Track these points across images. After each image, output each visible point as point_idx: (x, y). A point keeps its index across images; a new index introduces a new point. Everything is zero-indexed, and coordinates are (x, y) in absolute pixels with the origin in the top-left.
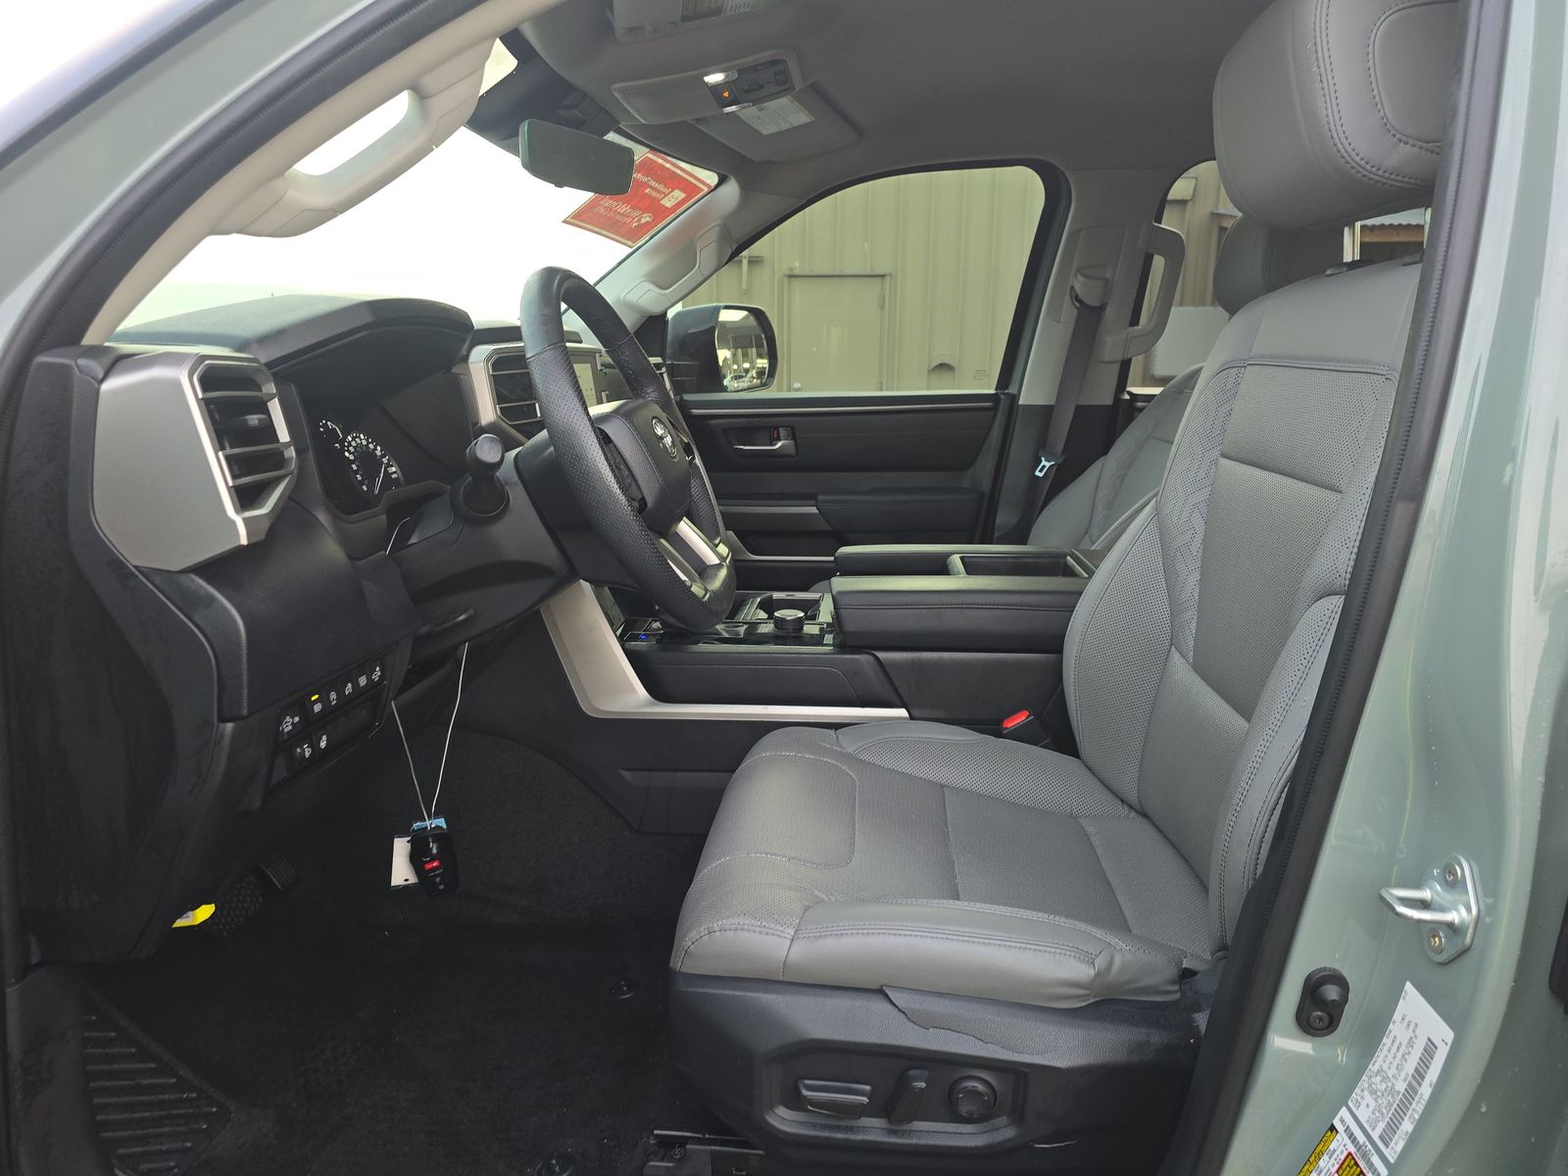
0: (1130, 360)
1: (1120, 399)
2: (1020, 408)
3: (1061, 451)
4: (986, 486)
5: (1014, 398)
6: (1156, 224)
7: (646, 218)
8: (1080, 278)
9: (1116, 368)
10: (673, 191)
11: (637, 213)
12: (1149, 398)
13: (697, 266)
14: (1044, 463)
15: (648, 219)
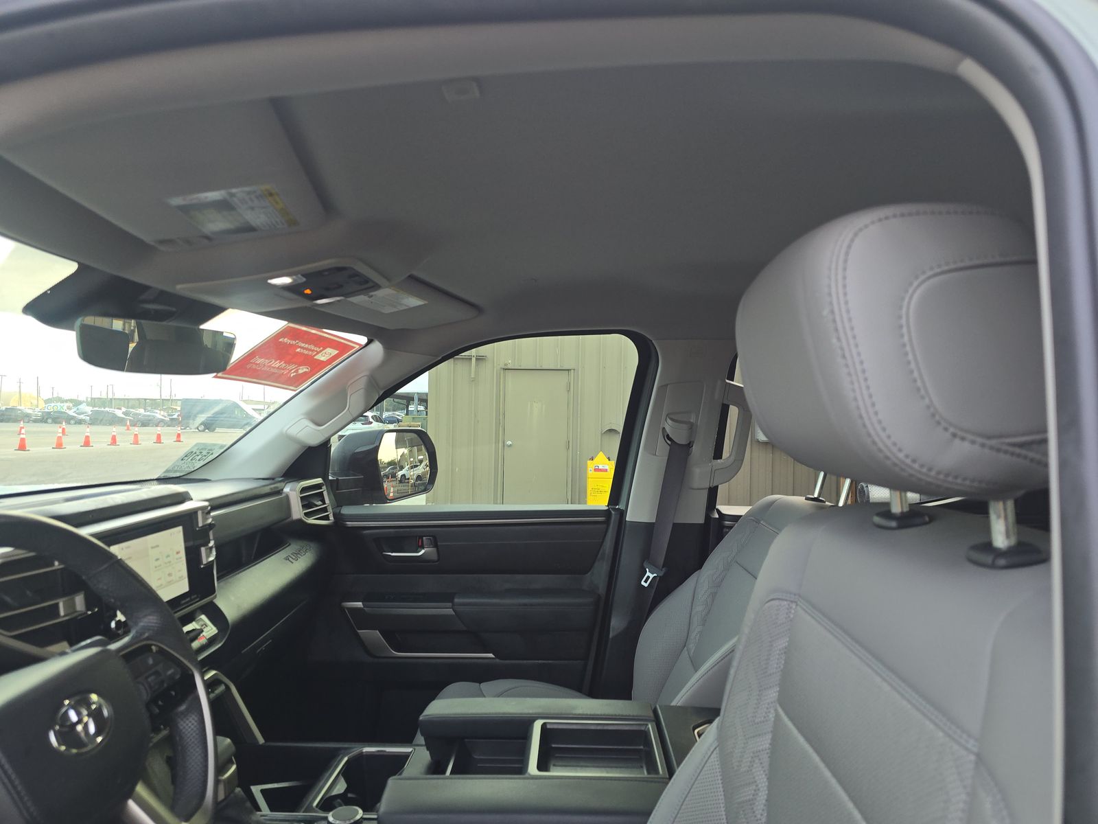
0: (717, 487)
1: (711, 517)
2: (627, 523)
3: (662, 563)
4: (602, 590)
5: (622, 514)
6: (728, 381)
7: (303, 370)
8: (669, 421)
9: (705, 494)
10: (324, 349)
11: (293, 367)
12: (736, 518)
13: (347, 408)
14: (648, 574)
15: (305, 370)
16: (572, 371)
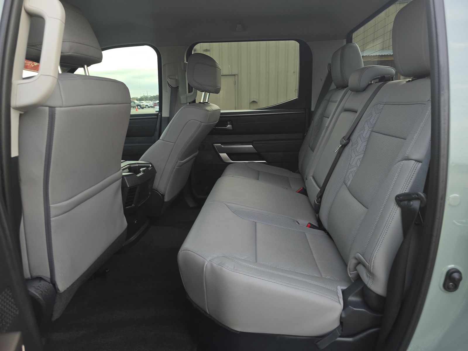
16: (236, 75)
